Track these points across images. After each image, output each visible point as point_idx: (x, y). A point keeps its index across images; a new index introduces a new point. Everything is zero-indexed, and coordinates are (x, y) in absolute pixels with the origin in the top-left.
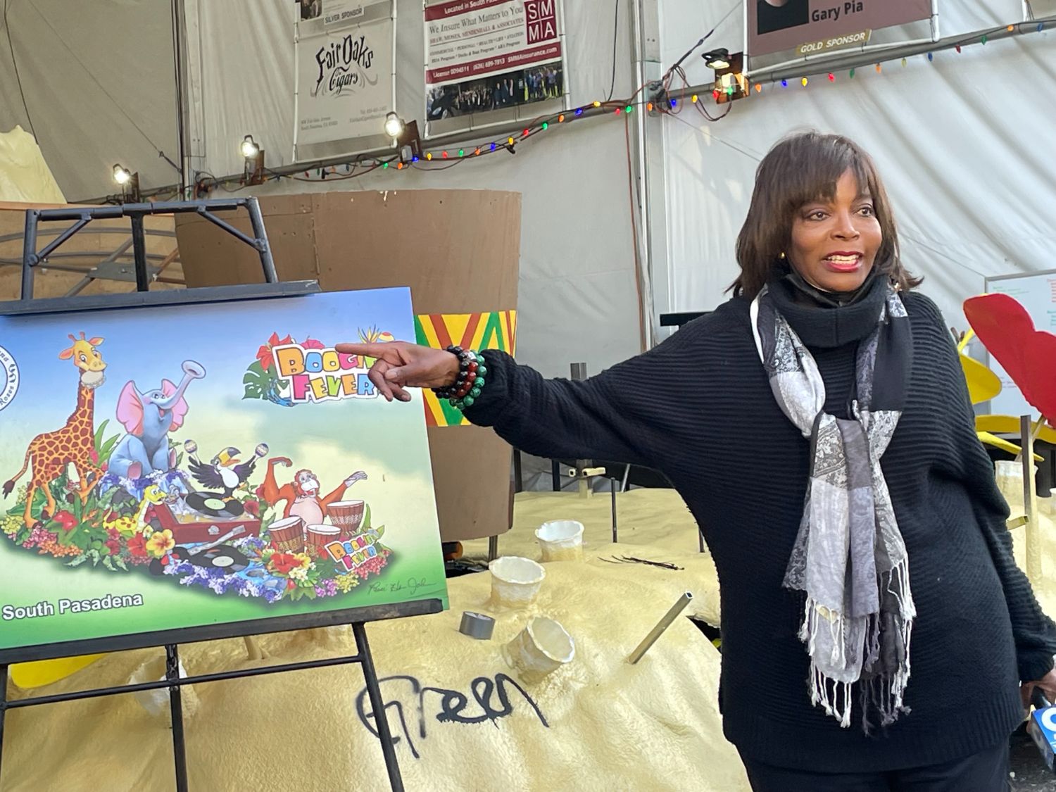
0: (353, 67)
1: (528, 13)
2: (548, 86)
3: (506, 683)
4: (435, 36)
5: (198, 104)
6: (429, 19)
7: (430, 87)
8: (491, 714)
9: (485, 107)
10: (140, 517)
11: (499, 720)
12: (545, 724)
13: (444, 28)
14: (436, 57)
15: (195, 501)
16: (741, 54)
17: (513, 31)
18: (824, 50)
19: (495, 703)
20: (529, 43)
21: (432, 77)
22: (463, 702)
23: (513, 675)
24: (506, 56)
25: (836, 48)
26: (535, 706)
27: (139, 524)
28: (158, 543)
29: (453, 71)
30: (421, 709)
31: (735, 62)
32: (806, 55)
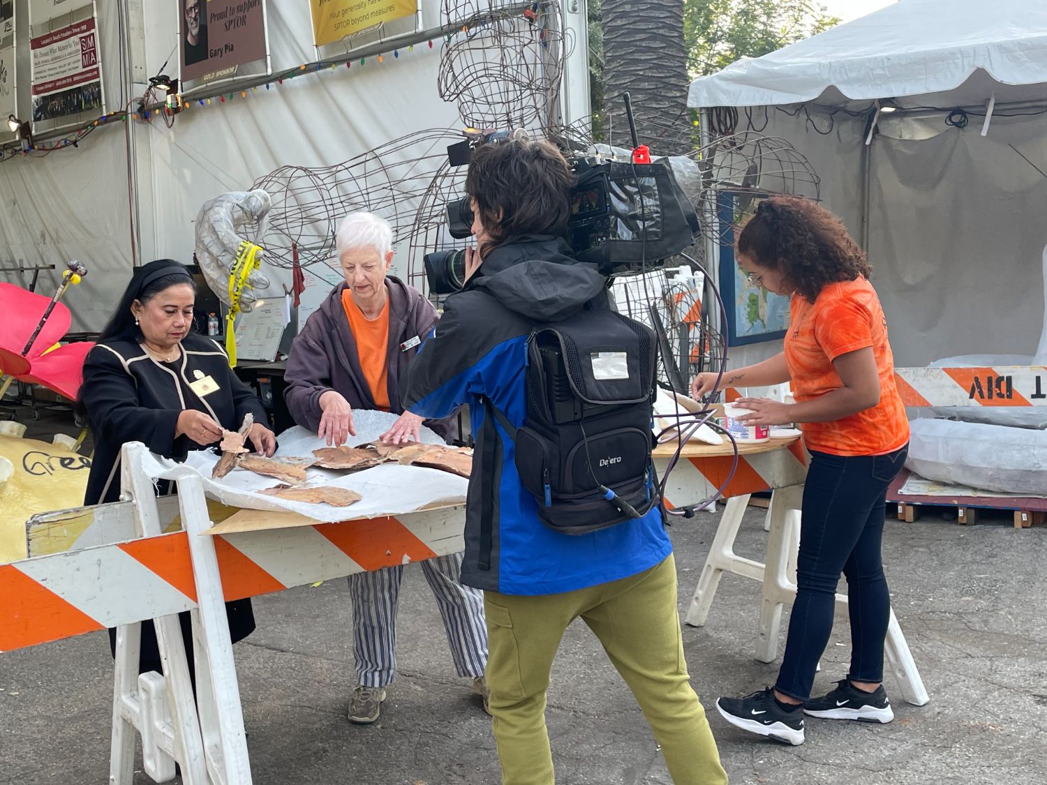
1: (82, 46)
2: (94, 99)
4: (37, 60)
6: (33, 48)
7: (34, 97)
9: (61, 113)
13: (42, 54)
14: (39, 75)
16: (177, 80)
17: (75, 59)
18: (215, 79)
20: (84, 67)
21: (36, 90)
24: (72, 77)
25: (220, 78)
29: (47, 86)
31: (174, 86)
32: (207, 82)
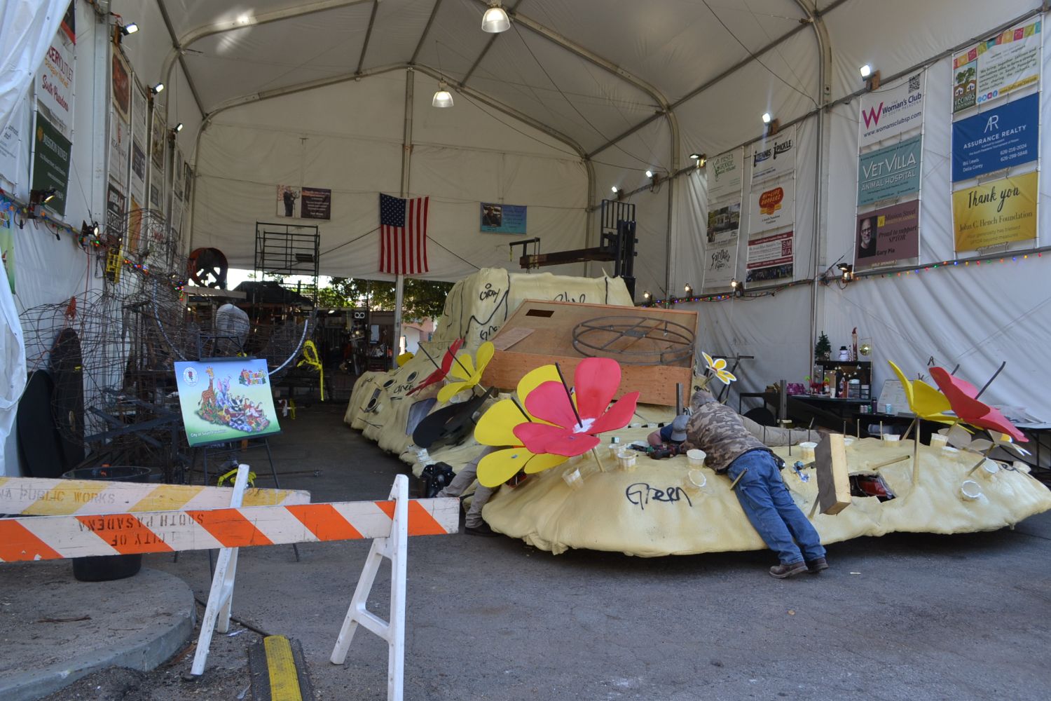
0: (723, 261)
1: (783, 245)
2: (788, 272)
3: (680, 491)
4: (751, 251)
5: (673, 271)
6: (749, 245)
7: (748, 270)
8: (672, 500)
9: (765, 278)
10: (224, 411)
11: (674, 502)
12: (691, 505)
13: (755, 249)
14: (751, 259)
15: (233, 408)
16: (852, 266)
17: (777, 251)
18: (880, 266)
19: (674, 496)
20: (782, 256)
21: (749, 266)
22: (663, 494)
23: (683, 488)
24: (774, 260)
25: (883, 266)
26: (688, 499)
27: (223, 413)
28: (228, 418)
29: (756, 265)
30: (648, 495)
31: (849, 269)
32: (874, 267)
